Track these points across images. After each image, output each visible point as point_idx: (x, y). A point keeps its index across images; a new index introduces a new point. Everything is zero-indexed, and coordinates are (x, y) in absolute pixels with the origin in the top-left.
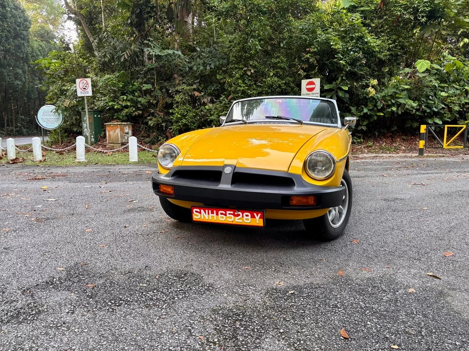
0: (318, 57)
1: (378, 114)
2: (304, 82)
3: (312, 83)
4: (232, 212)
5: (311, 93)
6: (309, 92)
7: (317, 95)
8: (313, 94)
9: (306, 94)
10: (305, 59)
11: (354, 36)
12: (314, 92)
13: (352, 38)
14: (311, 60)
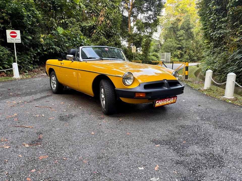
0: (9, 16)
1: (44, 53)
2: (8, 32)
3: (15, 33)
4: (168, 99)
5: (14, 38)
6: (12, 38)
7: (19, 40)
8: (16, 39)
9: (11, 39)
10: (1, 16)
11: (31, 9)
12: (16, 38)
13: (30, 10)
14: (5, 18)
